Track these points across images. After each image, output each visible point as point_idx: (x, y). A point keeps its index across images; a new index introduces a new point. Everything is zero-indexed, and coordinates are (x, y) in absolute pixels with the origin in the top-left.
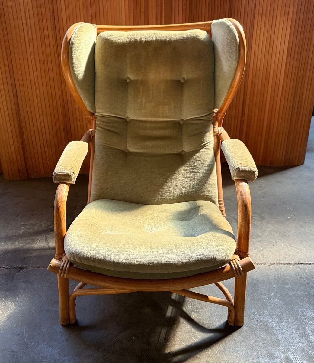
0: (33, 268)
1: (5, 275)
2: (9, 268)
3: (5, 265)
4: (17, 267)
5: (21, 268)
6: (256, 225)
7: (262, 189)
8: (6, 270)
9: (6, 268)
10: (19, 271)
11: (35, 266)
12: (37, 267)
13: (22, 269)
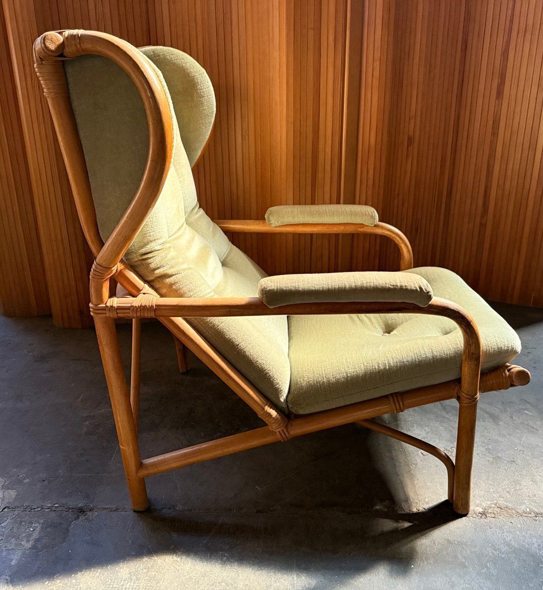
0: (105, 511)
1: (51, 526)
2: (59, 509)
3: (50, 503)
4: (75, 508)
5: (82, 511)
6: (533, 428)
7: (529, 353)
8: (53, 514)
9: (53, 509)
10: (78, 516)
11: (109, 506)
12: (111, 510)
13: (84, 511)
